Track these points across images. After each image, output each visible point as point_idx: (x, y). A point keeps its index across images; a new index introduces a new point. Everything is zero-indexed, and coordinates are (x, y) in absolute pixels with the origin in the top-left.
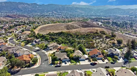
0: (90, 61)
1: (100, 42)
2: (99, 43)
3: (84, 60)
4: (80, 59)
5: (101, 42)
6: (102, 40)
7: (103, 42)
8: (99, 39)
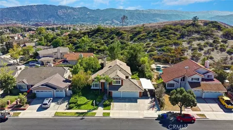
0: (159, 105)
1: (205, 46)
2: (201, 49)
4: (115, 93)
5: (209, 48)
6: (211, 41)
7: (216, 49)
8: (202, 39)
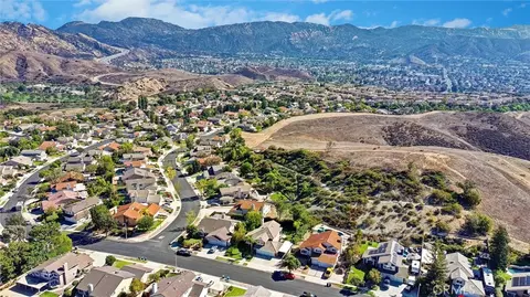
2: (381, 214)
3: (268, 258)
4: (257, 250)
6: (405, 204)
7: (400, 215)
